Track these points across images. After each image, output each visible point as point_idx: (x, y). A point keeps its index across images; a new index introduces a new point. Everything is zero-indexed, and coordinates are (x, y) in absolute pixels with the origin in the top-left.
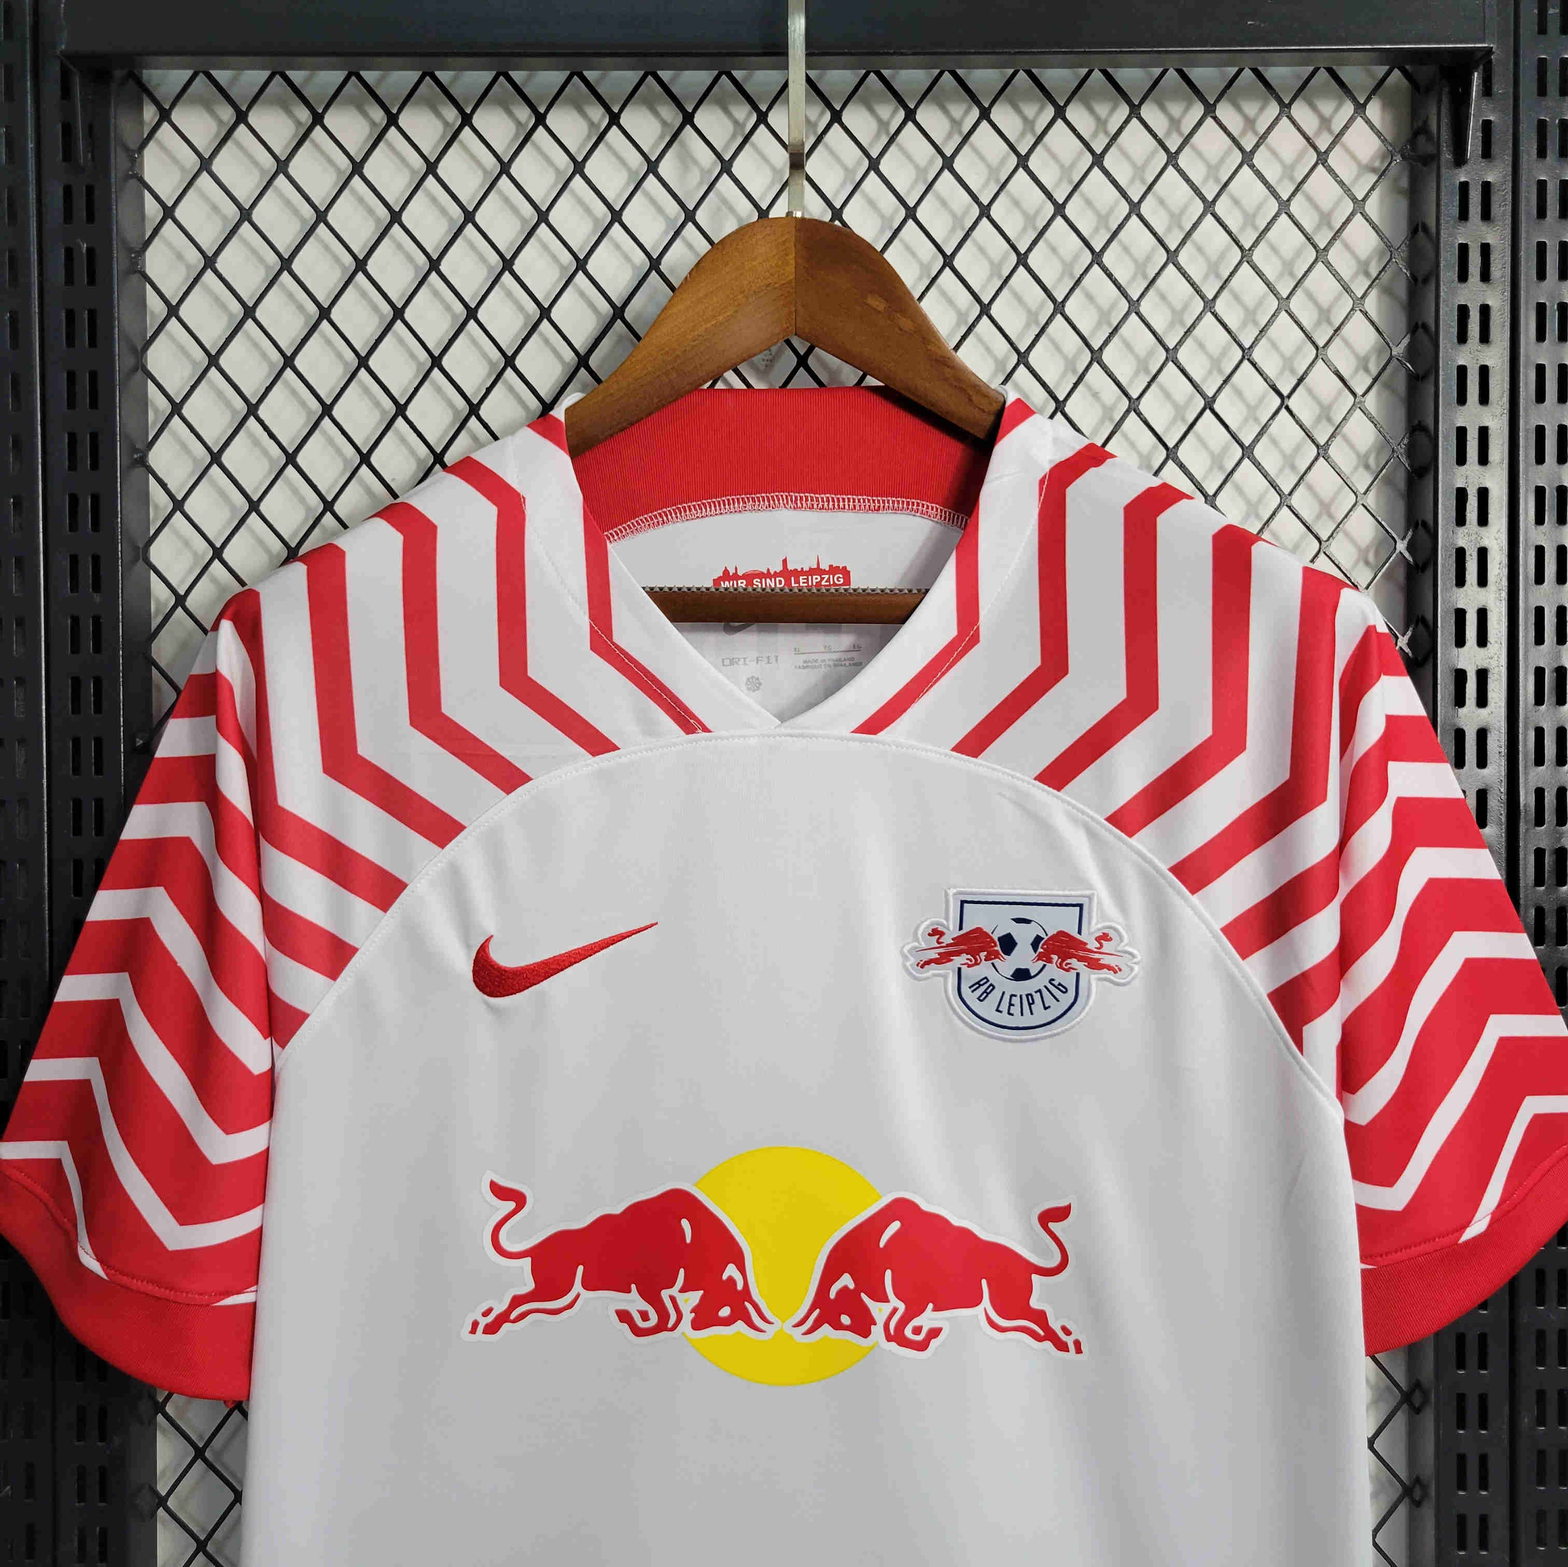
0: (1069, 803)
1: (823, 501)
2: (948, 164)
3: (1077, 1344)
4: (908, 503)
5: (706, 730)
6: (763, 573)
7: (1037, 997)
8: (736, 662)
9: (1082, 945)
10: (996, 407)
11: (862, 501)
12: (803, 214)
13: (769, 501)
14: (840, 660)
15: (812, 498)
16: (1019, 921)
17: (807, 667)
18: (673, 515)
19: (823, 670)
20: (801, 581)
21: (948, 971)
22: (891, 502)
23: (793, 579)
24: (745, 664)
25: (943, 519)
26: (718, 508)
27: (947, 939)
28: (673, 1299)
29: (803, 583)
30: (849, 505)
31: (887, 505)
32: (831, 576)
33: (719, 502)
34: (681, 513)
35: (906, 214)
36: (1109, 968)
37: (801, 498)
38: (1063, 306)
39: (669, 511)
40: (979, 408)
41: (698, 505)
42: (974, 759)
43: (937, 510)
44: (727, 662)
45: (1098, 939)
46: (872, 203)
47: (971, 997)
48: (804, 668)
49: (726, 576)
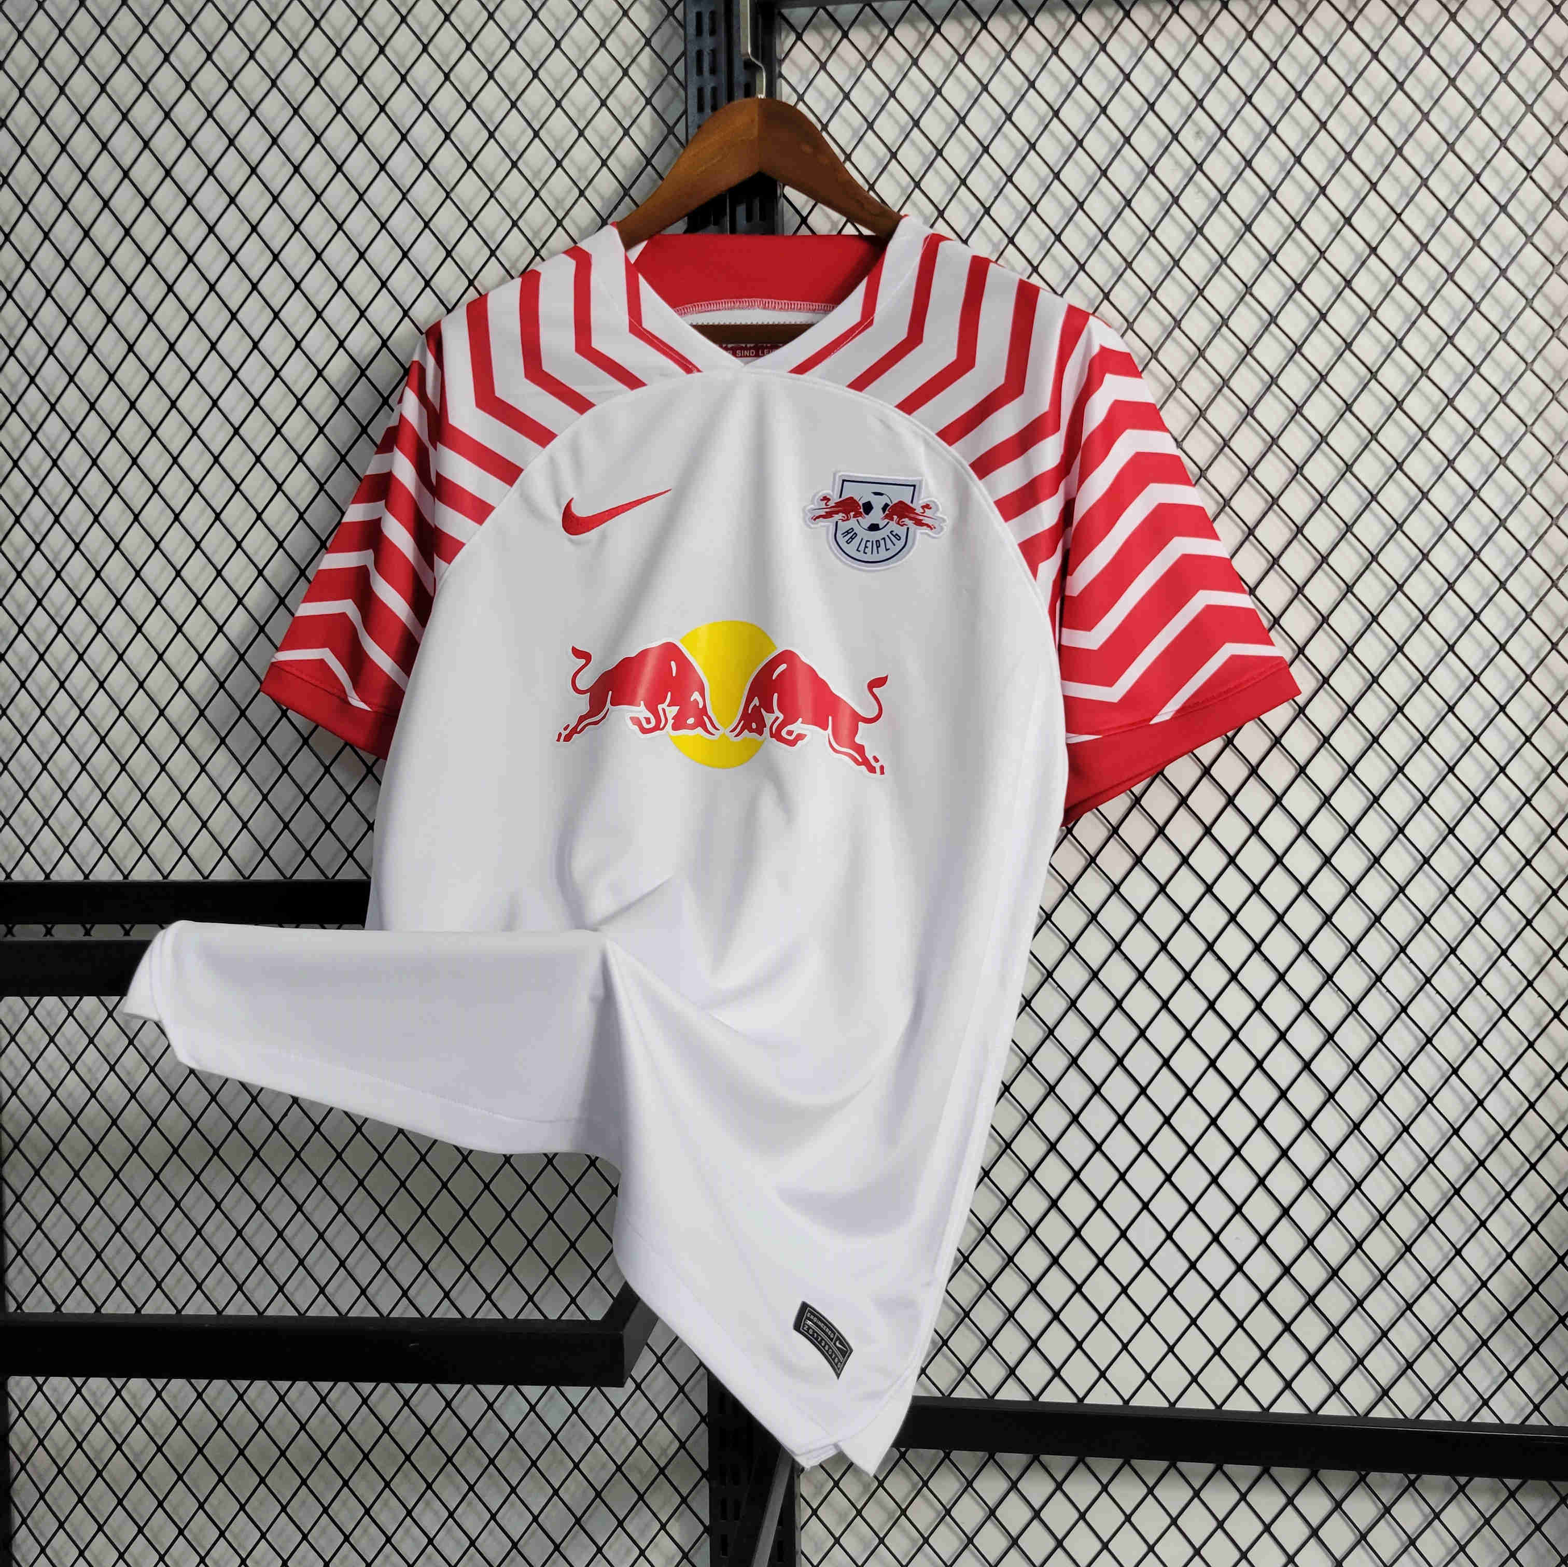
0: (914, 423)
3: (882, 768)
5: (699, 371)
7: (882, 542)
9: (913, 510)
16: (876, 494)
21: (829, 524)
27: (831, 503)
28: (664, 710)
36: (928, 526)
42: (859, 393)
45: (923, 507)
47: (842, 541)
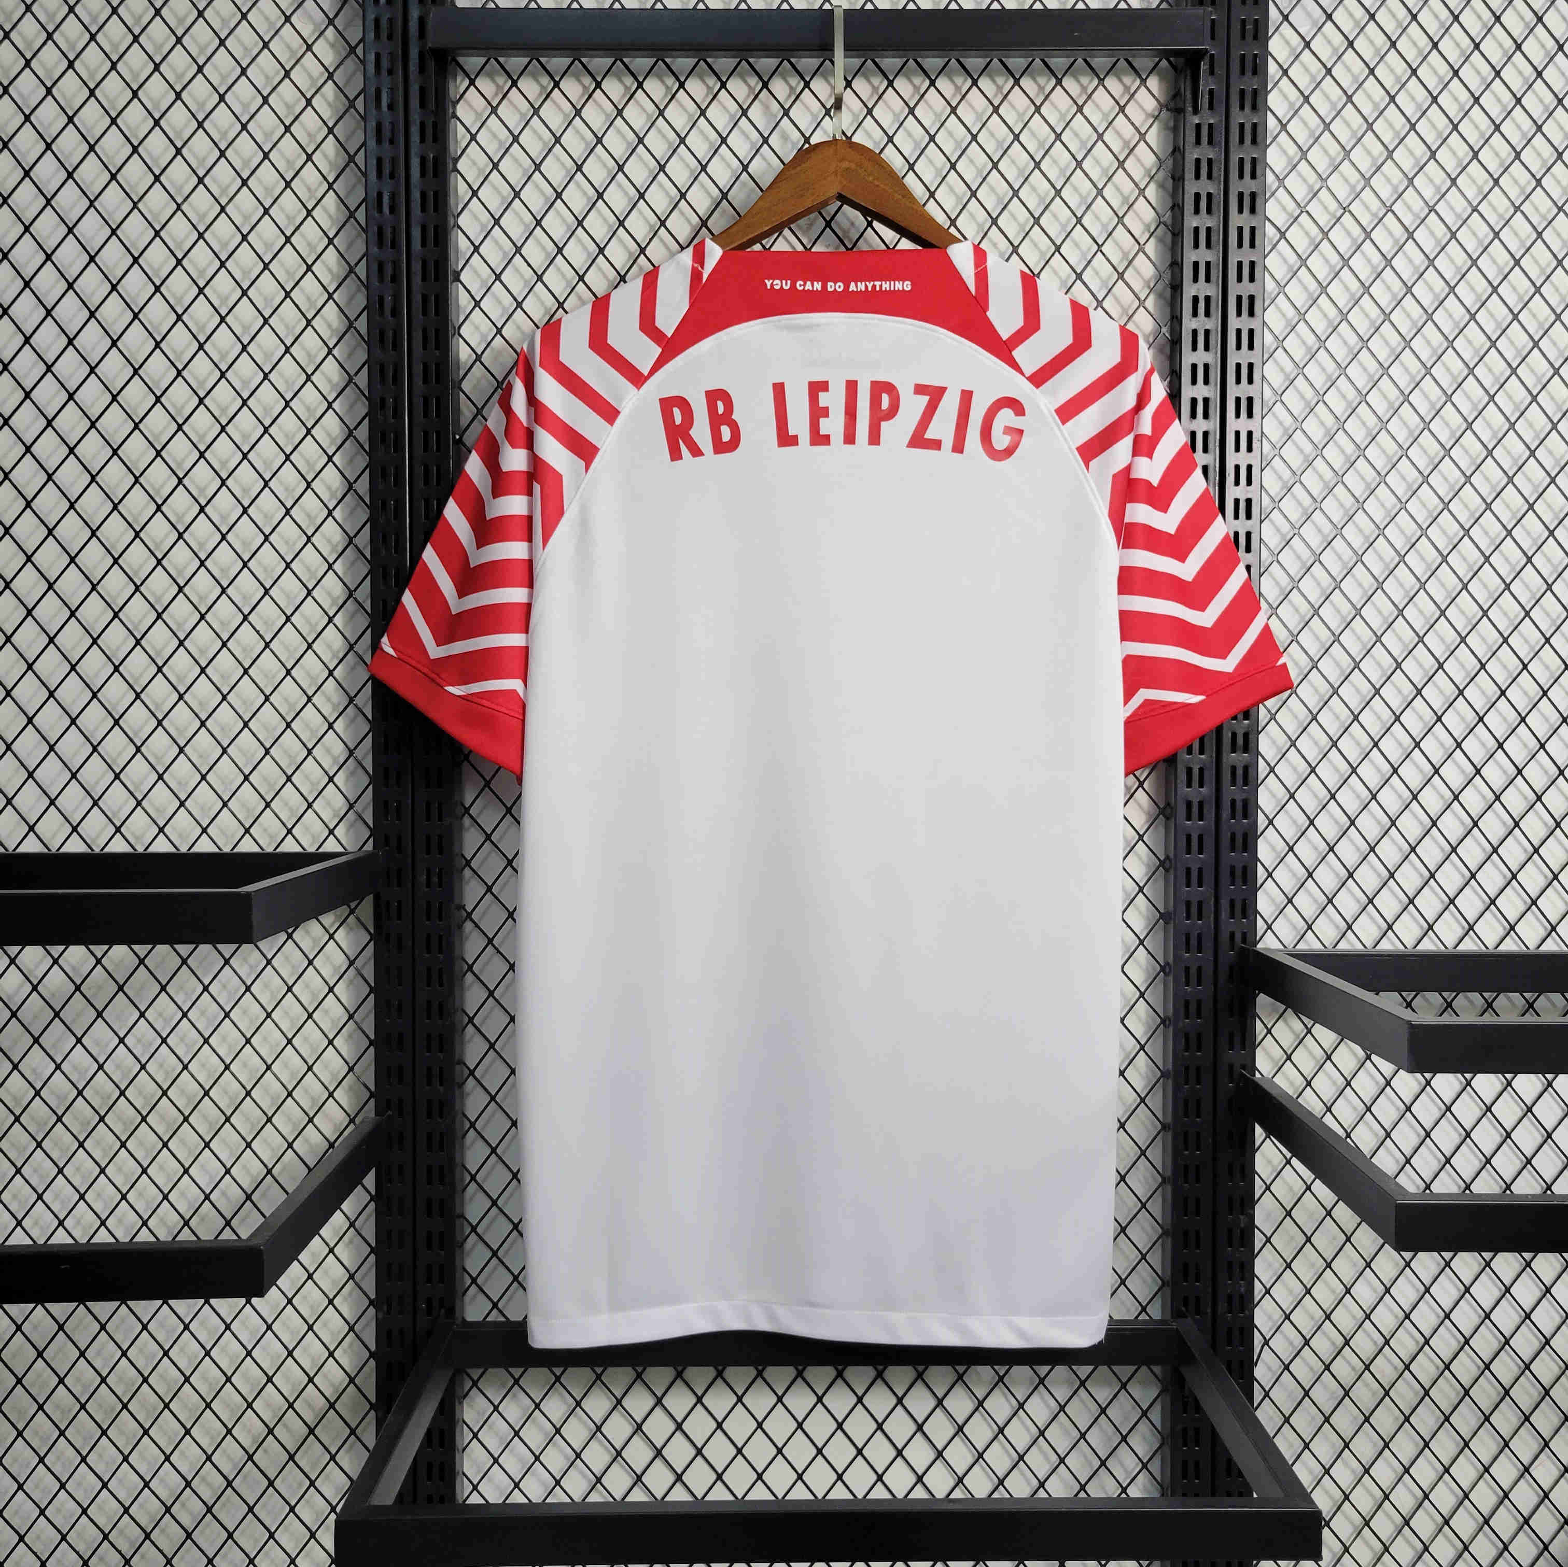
2: (912, 111)
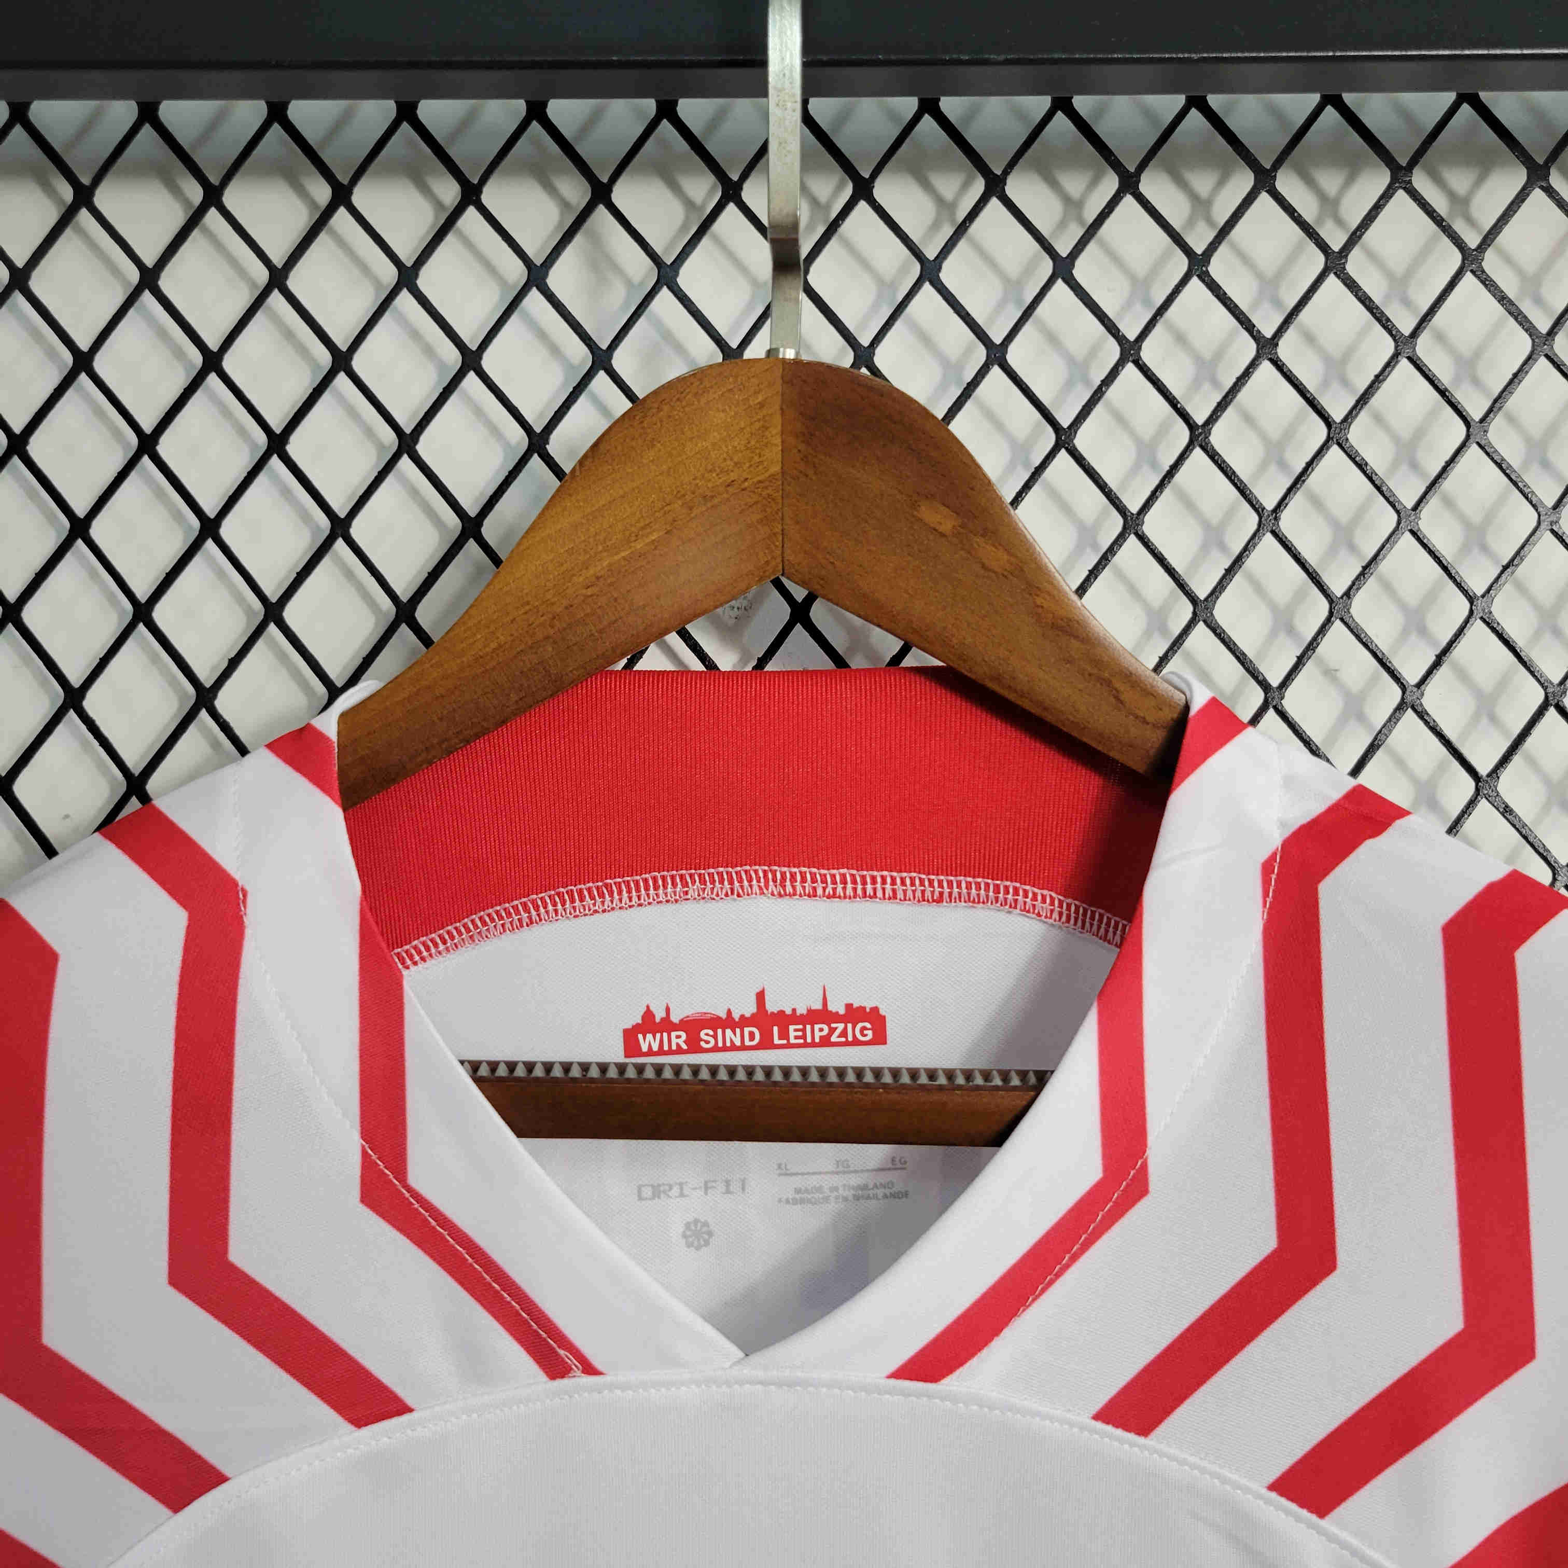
0: (1344, 1545)
1: (834, 882)
2: (1063, 269)
4: (997, 889)
5: (590, 1369)
6: (719, 1018)
8: (664, 1192)
10: (1169, 715)
11: (908, 882)
12: (797, 353)
13: (731, 882)
14: (865, 1187)
15: (813, 876)
17: (802, 1201)
18: (550, 908)
19: (832, 1207)
20: (792, 1034)
22: (964, 885)
23: (776, 1029)
24: (682, 1195)
25: (1064, 919)
26: (634, 893)
29: (796, 1037)
30: (884, 890)
31: (956, 890)
32: (850, 1026)
33: (637, 883)
34: (563, 904)
35: (988, 356)
37: (793, 876)
38: (1277, 519)
39: (542, 899)
40: (1137, 717)
41: (598, 888)
42: (1141, 1440)
43: (1052, 903)
44: (647, 1192)
46: (925, 339)
48: (795, 1202)
49: (648, 1023)
